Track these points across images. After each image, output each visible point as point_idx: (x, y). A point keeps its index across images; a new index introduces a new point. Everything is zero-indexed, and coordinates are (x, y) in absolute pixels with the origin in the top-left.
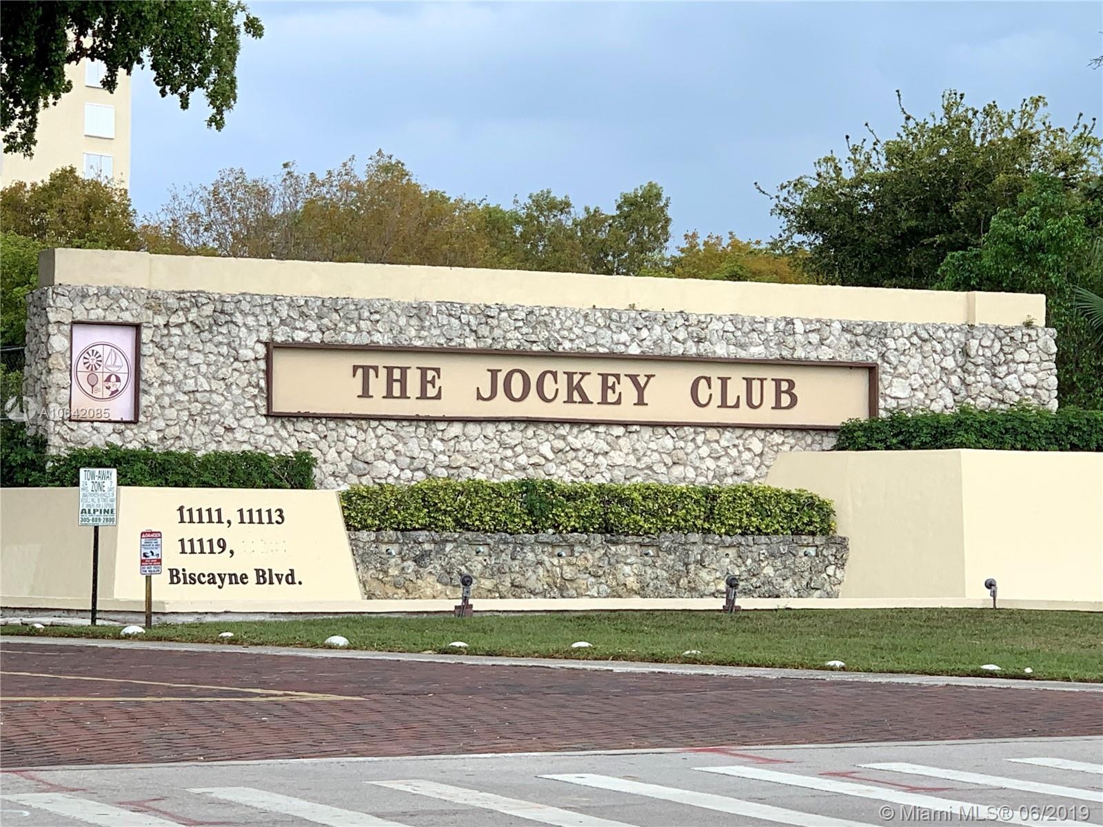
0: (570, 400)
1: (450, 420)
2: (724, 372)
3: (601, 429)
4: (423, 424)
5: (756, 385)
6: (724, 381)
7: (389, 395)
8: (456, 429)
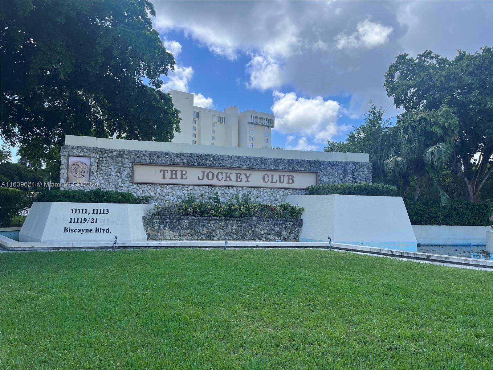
0: (226, 180)
1: (189, 185)
2: (273, 173)
3: (235, 188)
4: (181, 186)
5: (282, 177)
6: (272, 176)
7: (171, 178)
8: (191, 187)
